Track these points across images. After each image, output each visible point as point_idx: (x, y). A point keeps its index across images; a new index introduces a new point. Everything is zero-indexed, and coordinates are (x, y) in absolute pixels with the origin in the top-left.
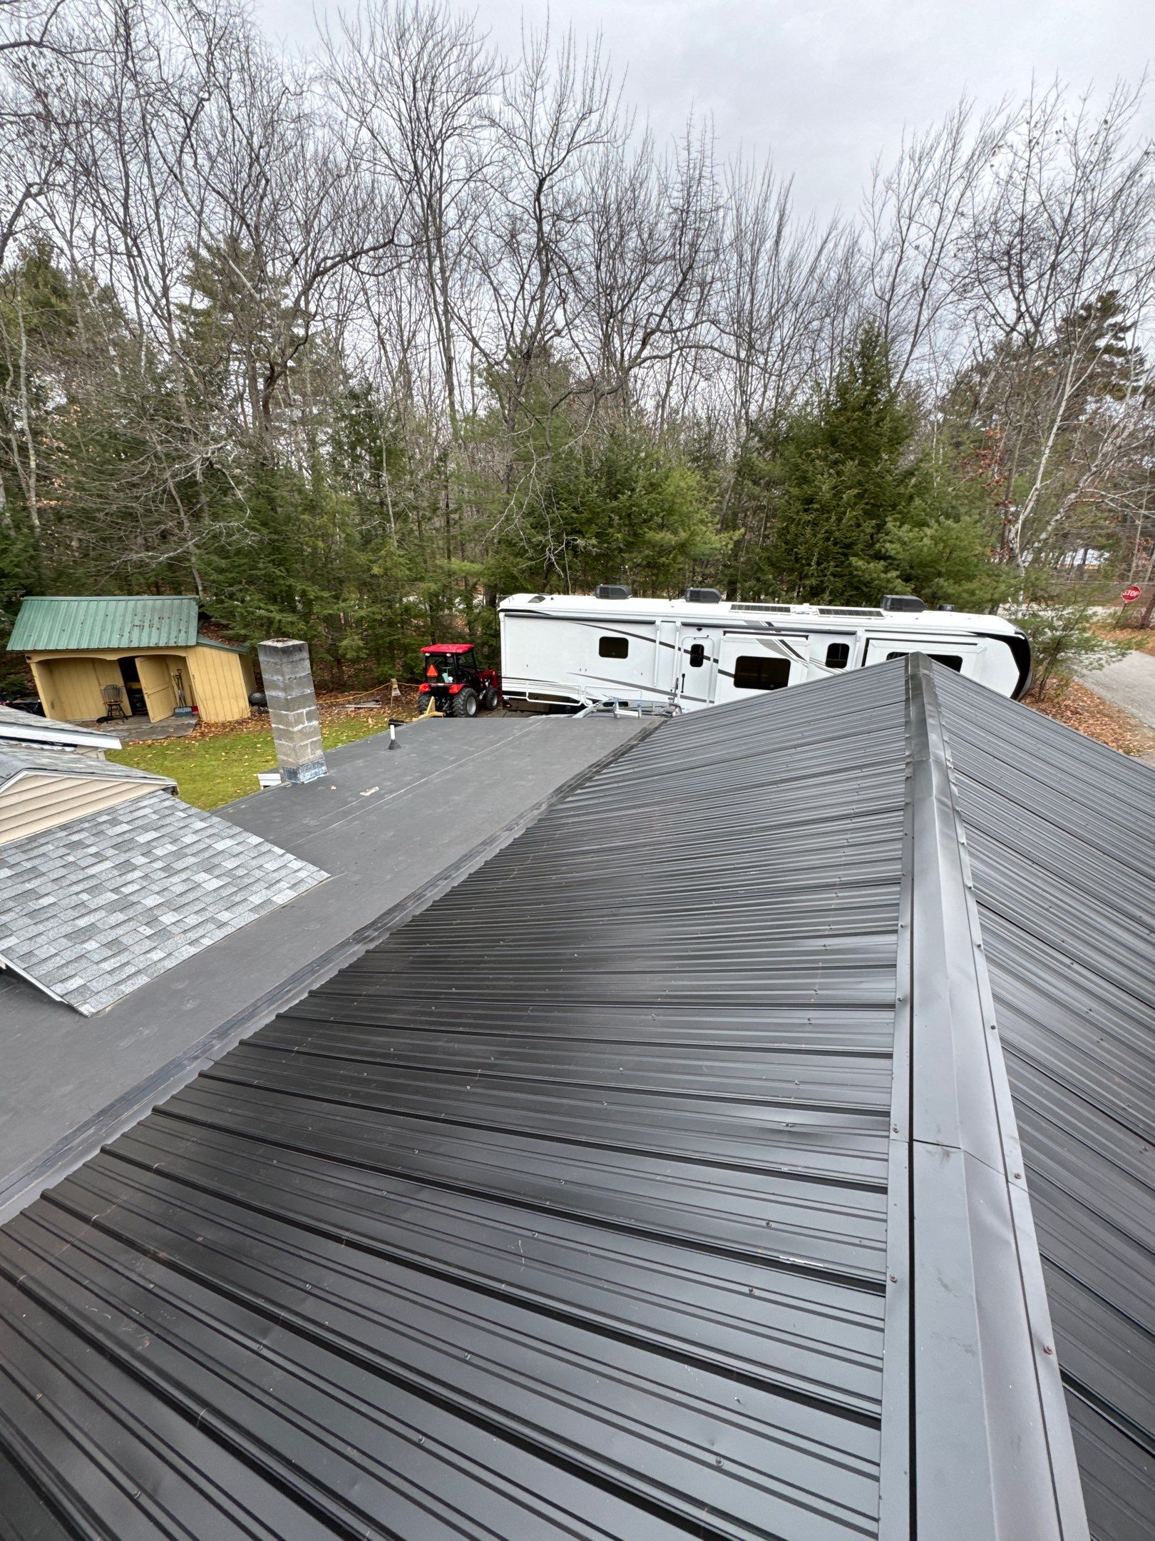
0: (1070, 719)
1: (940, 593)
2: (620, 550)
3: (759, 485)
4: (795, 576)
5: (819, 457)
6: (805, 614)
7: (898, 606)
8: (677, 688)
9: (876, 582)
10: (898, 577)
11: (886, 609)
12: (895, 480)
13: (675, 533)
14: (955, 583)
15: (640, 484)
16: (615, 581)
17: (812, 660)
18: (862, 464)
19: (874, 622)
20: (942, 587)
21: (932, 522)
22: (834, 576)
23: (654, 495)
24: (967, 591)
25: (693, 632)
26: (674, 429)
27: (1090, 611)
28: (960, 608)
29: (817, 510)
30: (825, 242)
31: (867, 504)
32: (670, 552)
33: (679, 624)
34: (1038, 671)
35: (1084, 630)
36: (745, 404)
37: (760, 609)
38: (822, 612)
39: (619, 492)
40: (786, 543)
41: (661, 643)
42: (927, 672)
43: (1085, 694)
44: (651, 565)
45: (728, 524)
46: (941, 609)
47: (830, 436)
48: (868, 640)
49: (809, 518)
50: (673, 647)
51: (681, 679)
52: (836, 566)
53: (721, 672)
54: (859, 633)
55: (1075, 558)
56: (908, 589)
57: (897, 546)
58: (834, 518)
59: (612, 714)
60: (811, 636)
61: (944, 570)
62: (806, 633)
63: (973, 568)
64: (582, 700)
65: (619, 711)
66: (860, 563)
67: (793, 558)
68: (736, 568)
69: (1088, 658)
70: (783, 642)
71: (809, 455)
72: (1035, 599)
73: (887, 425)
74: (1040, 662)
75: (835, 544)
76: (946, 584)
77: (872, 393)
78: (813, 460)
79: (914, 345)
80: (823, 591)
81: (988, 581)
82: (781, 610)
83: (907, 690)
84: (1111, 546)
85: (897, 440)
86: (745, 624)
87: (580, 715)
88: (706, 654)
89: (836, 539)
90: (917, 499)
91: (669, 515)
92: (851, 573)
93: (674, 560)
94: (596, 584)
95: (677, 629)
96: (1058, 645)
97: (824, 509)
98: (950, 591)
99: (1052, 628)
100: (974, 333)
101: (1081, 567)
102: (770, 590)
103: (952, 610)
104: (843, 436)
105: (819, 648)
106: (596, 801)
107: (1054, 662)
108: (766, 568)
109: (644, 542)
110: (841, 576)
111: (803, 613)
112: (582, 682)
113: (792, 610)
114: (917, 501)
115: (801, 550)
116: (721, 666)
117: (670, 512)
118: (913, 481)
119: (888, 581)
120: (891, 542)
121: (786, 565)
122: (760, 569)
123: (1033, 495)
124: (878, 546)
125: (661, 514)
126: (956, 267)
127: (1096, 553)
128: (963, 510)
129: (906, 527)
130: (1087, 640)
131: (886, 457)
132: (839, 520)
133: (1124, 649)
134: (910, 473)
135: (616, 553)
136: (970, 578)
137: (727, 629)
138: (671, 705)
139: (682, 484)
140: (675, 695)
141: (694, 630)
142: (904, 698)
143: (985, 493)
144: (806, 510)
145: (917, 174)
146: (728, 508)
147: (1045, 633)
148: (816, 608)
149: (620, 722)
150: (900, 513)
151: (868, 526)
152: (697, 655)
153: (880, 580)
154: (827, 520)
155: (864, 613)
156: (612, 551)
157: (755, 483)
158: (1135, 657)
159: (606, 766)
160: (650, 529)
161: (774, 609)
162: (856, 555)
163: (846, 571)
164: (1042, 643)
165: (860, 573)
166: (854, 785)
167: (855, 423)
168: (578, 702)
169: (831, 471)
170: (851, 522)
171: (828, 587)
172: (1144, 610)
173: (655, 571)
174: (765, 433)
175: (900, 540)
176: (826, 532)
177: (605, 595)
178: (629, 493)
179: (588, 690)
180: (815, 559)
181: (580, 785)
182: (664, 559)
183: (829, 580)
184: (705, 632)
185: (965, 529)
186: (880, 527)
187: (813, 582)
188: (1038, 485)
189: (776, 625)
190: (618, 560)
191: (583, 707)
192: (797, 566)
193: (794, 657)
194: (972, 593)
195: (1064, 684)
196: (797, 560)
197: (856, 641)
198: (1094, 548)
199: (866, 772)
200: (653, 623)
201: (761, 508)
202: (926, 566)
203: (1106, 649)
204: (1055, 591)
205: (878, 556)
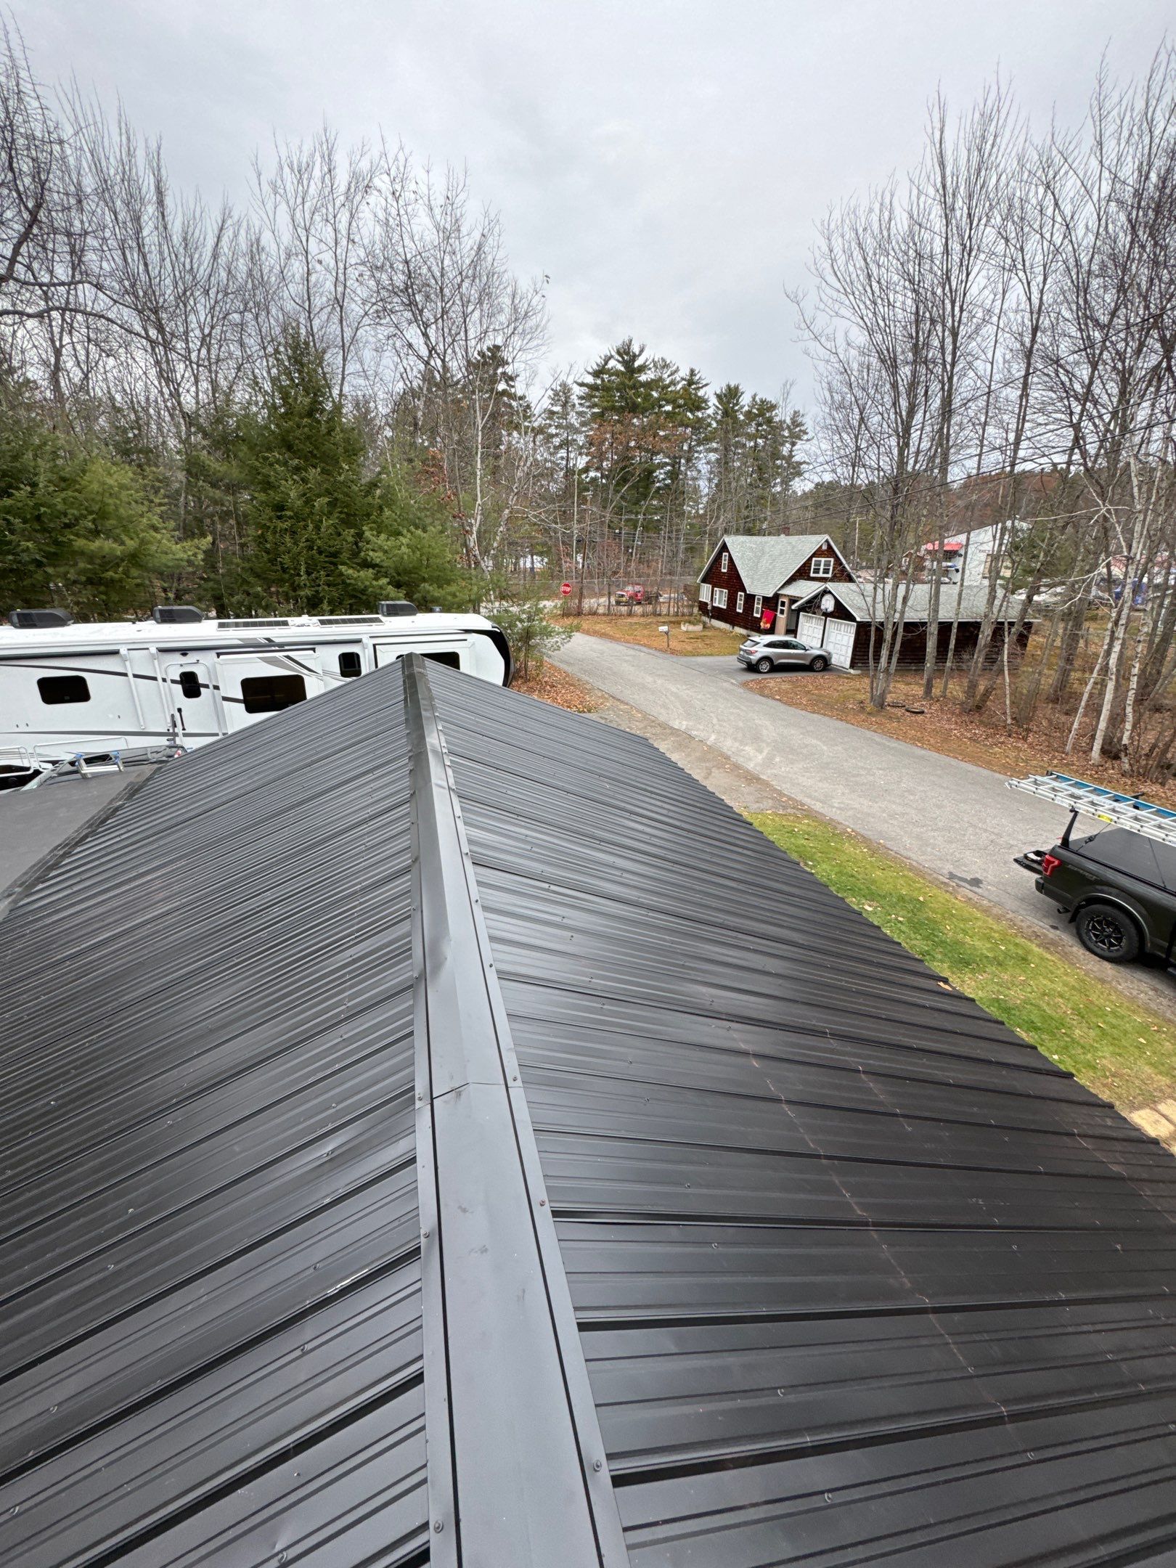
0: (549, 691)
1: (429, 598)
2: (39, 564)
3: (219, 488)
4: (286, 587)
5: (278, 462)
6: (304, 626)
7: (394, 611)
8: (175, 725)
9: (370, 590)
10: (389, 584)
11: (384, 615)
12: (361, 491)
13: (117, 539)
14: (439, 587)
15: (42, 478)
16: (42, 605)
17: (325, 672)
18: (323, 471)
19: (375, 628)
20: (429, 592)
21: (405, 532)
22: (329, 585)
23: (70, 493)
24: (450, 594)
25: (177, 658)
26: (88, 411)
27: (541, 606)
28: (447, 609)
29: (291, 518)
30: (221, 229)
31: (341, 512)
32: (118, 565)
33: (153, 650)
34: (519, 657)
35: (541, 620)
36: (176, 395)
37: (254, 624)
38: (322, 622)
39: (10, 486)
40: (268, 552)
41: (136, 676)
42: (420, 670)
43: (555, 670)
44: (93, 581)
45: (189, 531)
46: (431, 611)
47: (283, 440)
48: (374, 646)
49: (286, 525)
50: (155, 679)
51: (177, 715)
52: (328, 575)
53: (225, 699)
54: (365, 640)
55: (526, 563)
56: (401, 595)
57: (380, 554)
58: (311, 527)
59: (78, 776)
60: (318, 648)
61: (426, 576)
62: (312, 645)
63: (449, 573)
64: (34, 765)
65: (87, 770)
66: (350, 571)
67: (279, 568)
68: (218, 582)
69: (550, 642)
70: (288, 657)
71: (266, 459)
72: (502, 597)
73: (338, 436)
74: (519, 649)
75: (320, 553)
76: (431, 588)
77: (315, 402)
78: (271, 465)
79: (344, 359)
80: (321, 601)
81: (464, 584)
82: (277, 624)
83: (405, 689)
84: (546, 552)
85: (353, 451)
86: (240, 642)
87: (33, 785)
88: (201, 681)
89: (319, 547)
90: (386, 510)
91: (102, 520)
92: (344, 582)
93: (126, 573)
94: (12, 608)
95: (153, 657)
96: (527, 635)
97: (297, 517)
98: (436, 594)
99: (521, 621)
100: (396, 359)
101: (532, 569)
102: (263, 603)
103: (441, 612)
104: (297, 441)
105: (329, 659)
106: (69, 891)
107: (529, 648)
108: (251, 579)
109: (74, 553)
110: (335, 585)
111: (303, 625)
112: (28, 742)
113: (290, 622)
114: (387, 512)
115: (286, 559)
116: (223, 693)
117: (103, 515)
118: (378, 492)
119: (381, 588)
120: (373, 550)
121: (273, 576)
122: (245, 582)
123: (478, 510)
124: (362, 554)
125: (90, 517)
126: (363, 292)
127: (539, 559)
128: (428, 521)
129: (383, 536)
130: (545, 628)
131: (347, 467)
132: (318, 528)
133: (569, 632)
134: (374, 485)
135: (32, 567)
136: (448, 582)
137: (220, 650)
138: (170, 747)
139: (110, 481)
140: (176, 735)
141: (177, 656)
142: (403, 697)
143: (442, 507)
144: (279, 518)
145: (300, 188)
146: (188, 513)
147: (516, 626)
148: (315, 619)
149: (93, 783)
150: (374, 522)
151: (349, 534)
152: (191, 685)
153: (373, 587)
154: (305, 527)
155: (364, 621)
156: (25, 564)
157: (214, 485)
158: (578, 638)
159: (81, 841)
160: (77, 535)
161: (270, 624)
162: (343, 564)
163: (339, 580)
164: (518, 633)
165: (352, 581)
166: (367, 789)
167: (306, 429)
168: (28, 769)
169: (295, 477)
170: (330, 531)
171: (324, 597)
172: (577, 601)
173: (102, 588)
174: (208, 429)
175: (381, 548)
176: (307, 540)
177: (27, 622)
178: (29, 489)
179: (39, 751)
180: (303, 569)
181: (38, 878)
182: (111, 573)
183: (323, 589)
184: (192, 657)
185: (433, 538)
186: (360, 535)
187: (308, 592)
188: (479, 502)
189: (277, 640)
190: (39, 576)
191: (37, 773)
192: (286, 576)
193: (306, 671)
194: (454, 595)
195: (540, 665)
196: (284, 570)
197: (364, 648)
198: (537, 554)
199: (378, 773)
200: (116, 653)
201: (228, 513)
202: (410, 572)
203: (558, 633)
204: (514, 590)
205: (366, 564)
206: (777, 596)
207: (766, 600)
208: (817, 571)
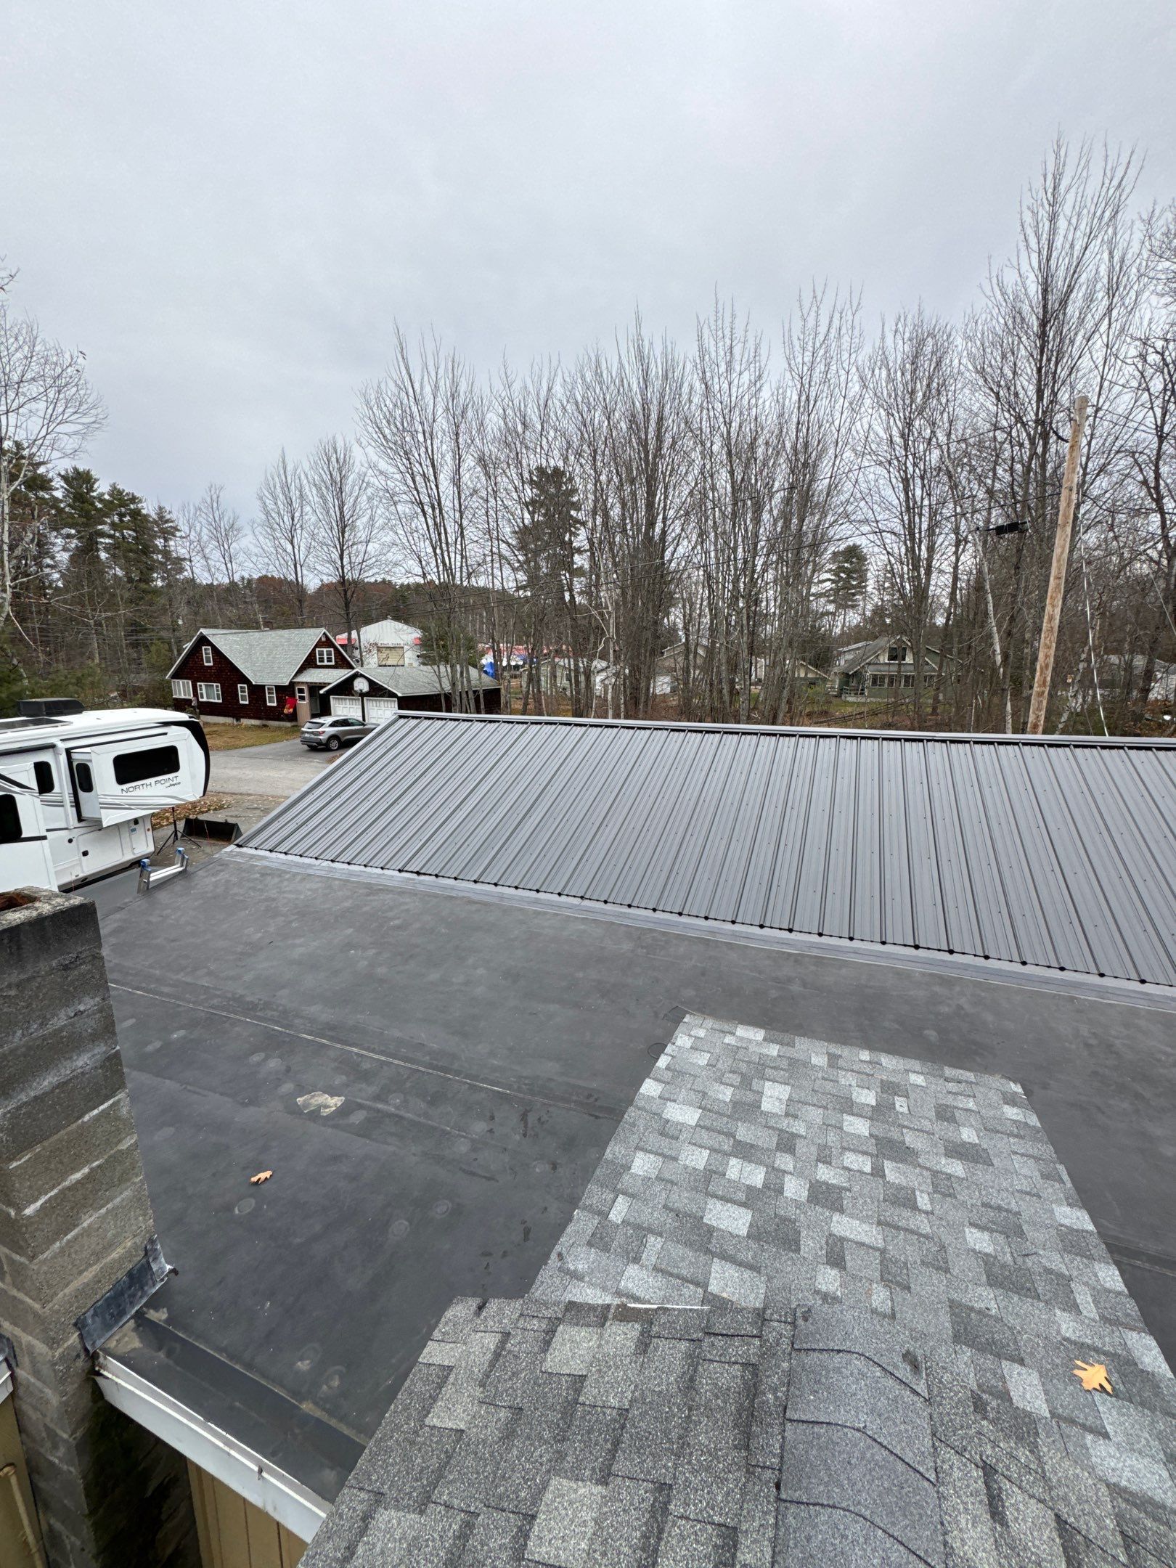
48: (67, 751)
54: (58, 745)
197: (57, 754)
206: (292, 684)
207: (279, 689)
208: (321, 660)
